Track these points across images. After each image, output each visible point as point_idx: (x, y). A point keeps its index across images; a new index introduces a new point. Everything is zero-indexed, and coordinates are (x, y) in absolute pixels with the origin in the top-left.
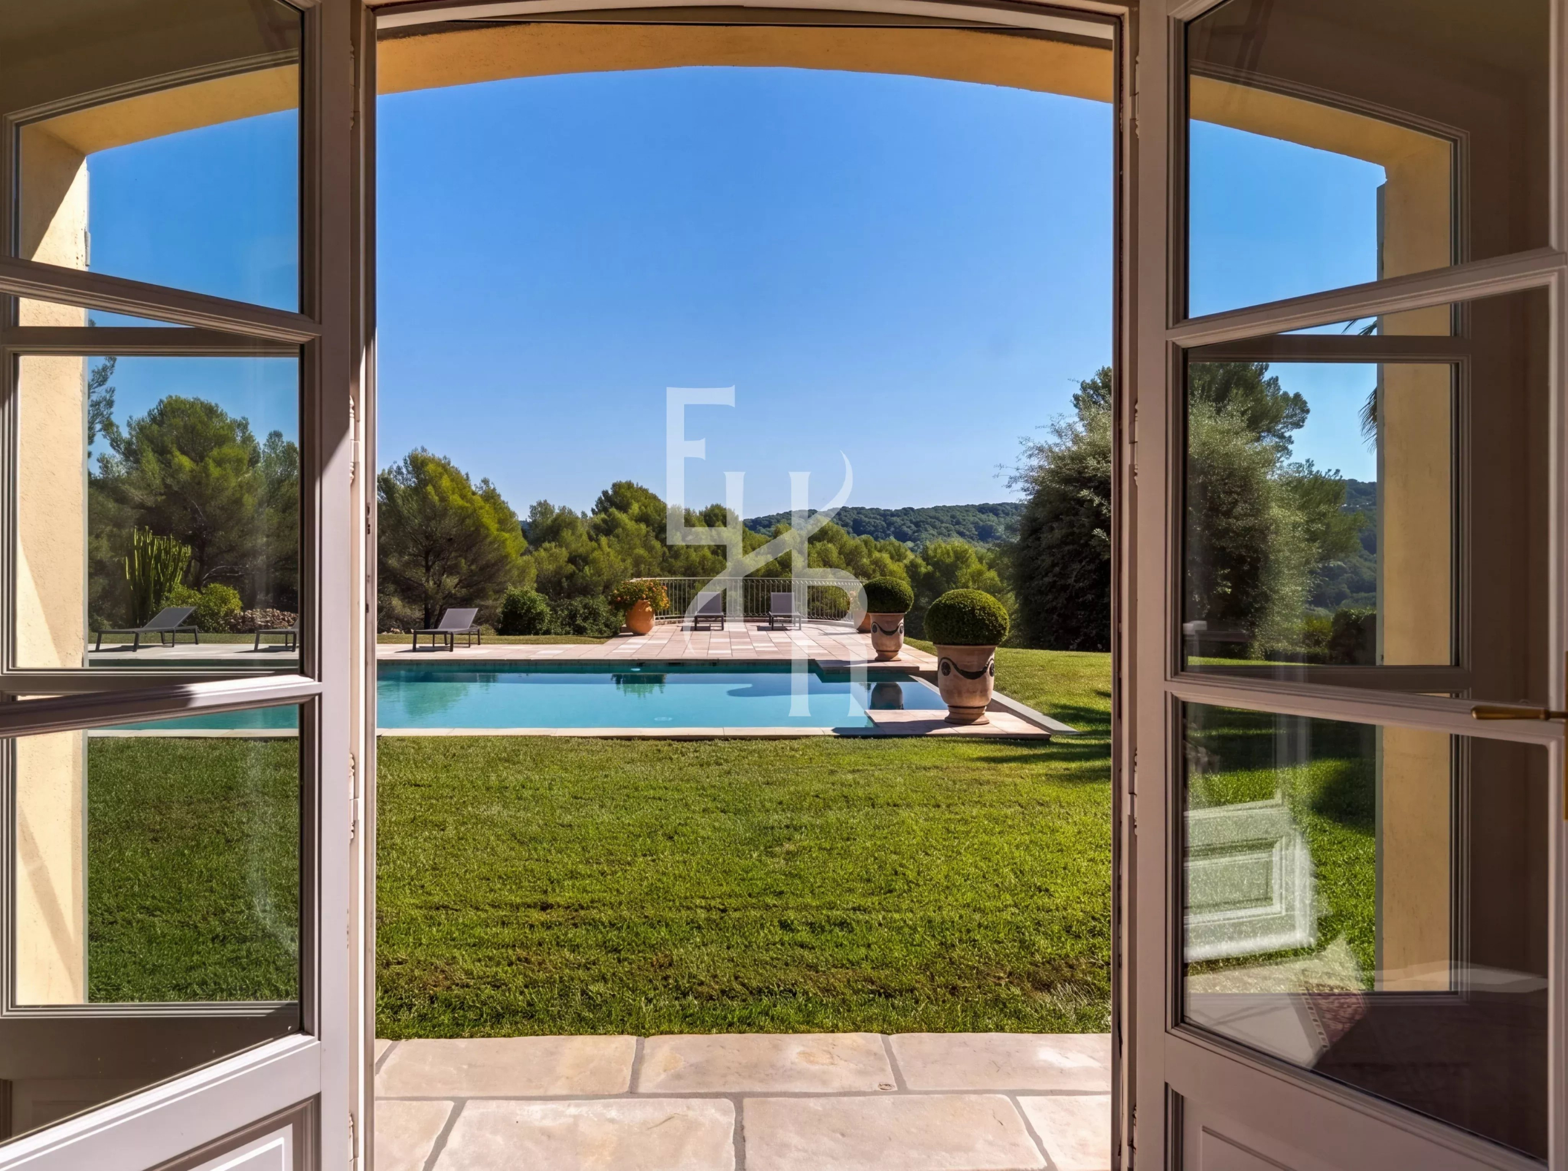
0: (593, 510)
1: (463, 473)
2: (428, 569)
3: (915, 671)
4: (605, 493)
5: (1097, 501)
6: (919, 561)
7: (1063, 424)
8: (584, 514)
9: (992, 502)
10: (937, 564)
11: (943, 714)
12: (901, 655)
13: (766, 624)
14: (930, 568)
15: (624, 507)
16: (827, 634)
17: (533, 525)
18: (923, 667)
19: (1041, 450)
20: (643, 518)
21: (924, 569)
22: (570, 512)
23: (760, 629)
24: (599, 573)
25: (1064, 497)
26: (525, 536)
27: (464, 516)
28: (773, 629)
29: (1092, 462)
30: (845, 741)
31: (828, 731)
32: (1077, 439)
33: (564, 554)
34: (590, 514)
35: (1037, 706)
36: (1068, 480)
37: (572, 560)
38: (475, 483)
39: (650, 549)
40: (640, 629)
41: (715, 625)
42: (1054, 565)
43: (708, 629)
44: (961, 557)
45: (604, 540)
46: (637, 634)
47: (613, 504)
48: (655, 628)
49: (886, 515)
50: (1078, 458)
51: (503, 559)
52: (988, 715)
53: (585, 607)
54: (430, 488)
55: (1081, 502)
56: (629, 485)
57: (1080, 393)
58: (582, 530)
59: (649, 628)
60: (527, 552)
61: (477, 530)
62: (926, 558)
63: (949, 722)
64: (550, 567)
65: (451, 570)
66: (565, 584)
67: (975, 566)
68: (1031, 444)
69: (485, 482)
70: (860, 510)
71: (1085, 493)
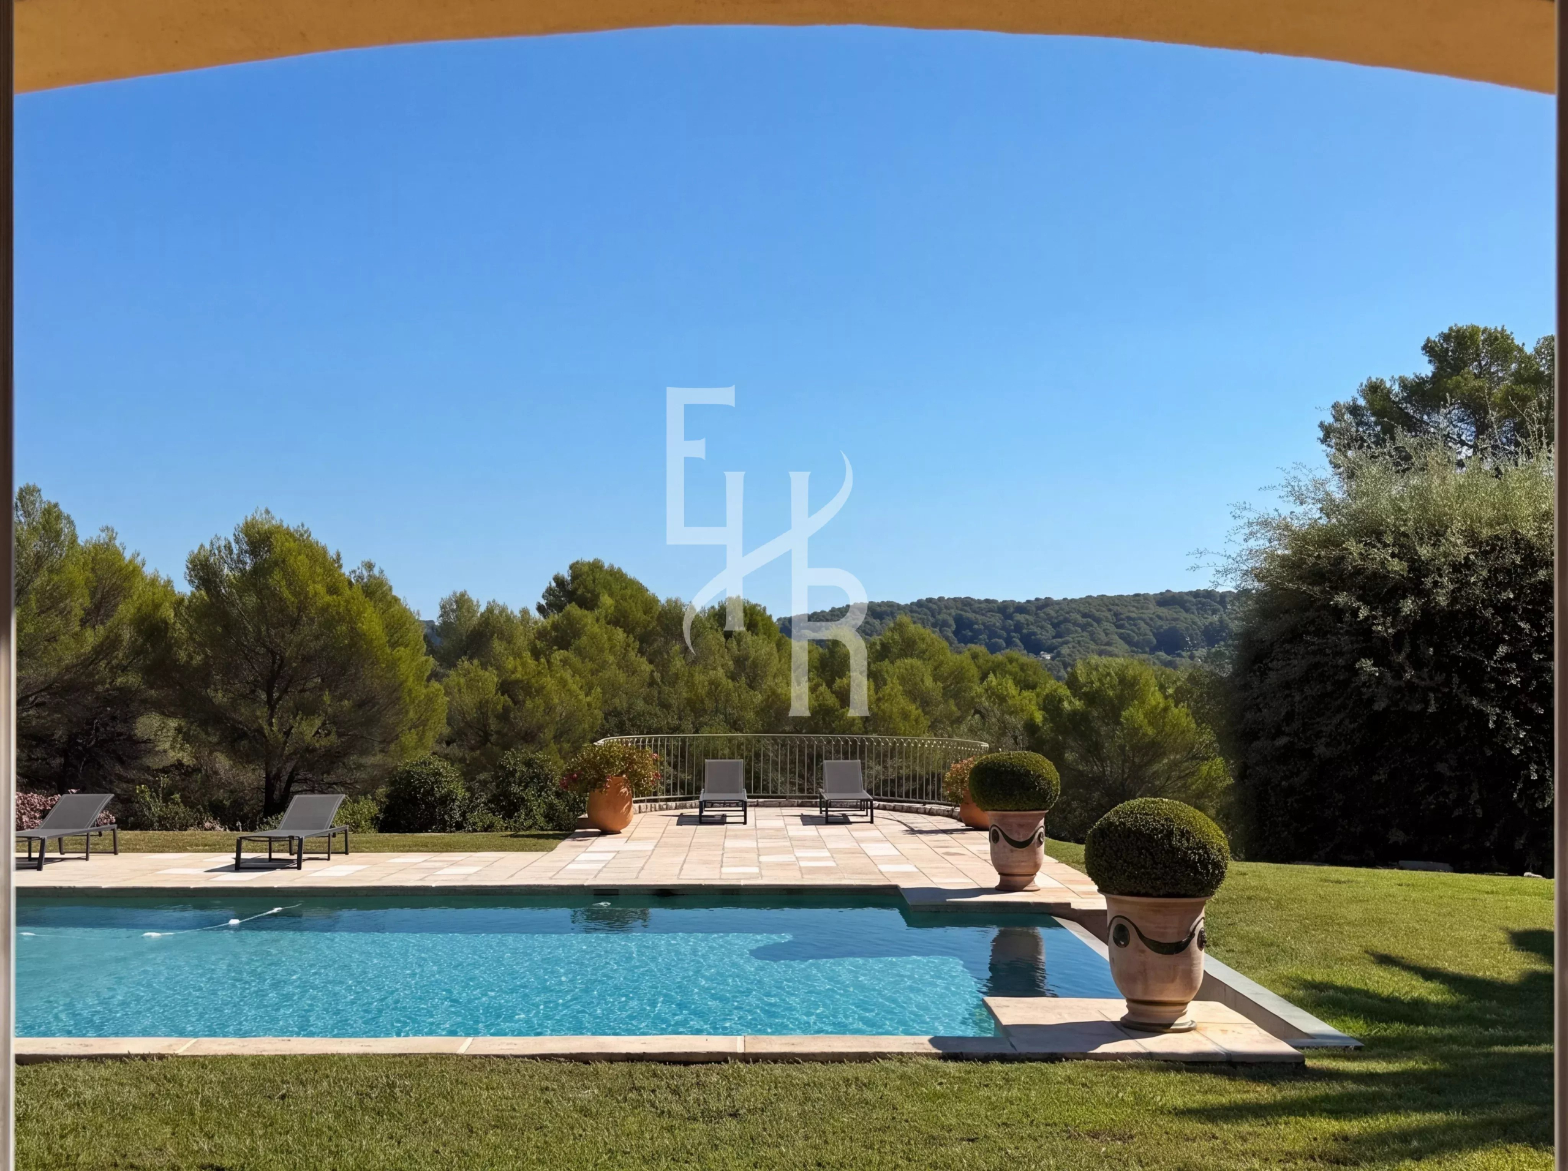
0: (540, 609)
1: (332, 553)
2: (271, 704)
3: (1065, 911)
4: (559, 581)
5: (1363, 613)
6: (1064, 691)
7: (1305, 481)
8: (525, 612)
9: (1176, 589)
10: (1091, 698)
11: (1116, 1009)
12: (1040, 880)
13: (815, 812)
14: (1078, 704)
15: (588, 603)
16: (912, 831)
17: (446, 629)
18: (1078, 904)
19: (1265, 524)
20: (619, 620)
21: (1071, 704)
22: (503, 610)
23: (807, 820)
24: (549, 709)
25: (1307, 603)
26: (431, 651)
27: (330, 620)
28: (828, 821)
29: (1354, 547)
30: (951, 1066)
31: (921, 1043)
32: (1330, 507)
33: (491, 678)
34: (535, 614)
35: (1271, 984)
36: (1317, 576)
37: (506, 687)
38: (350, 567)
39: (631, 670)
40: (611, 824)
41: (734, 815)
42: (1289, 717)
43: (722, 821)
44: (1129, 687)
45: (558, 655)
46: (605, 832)
47: (571, 596)
48: (635, 818)
49: (1006, 610)
50: (1329, 539)
51: (395, 692)
52: (1195, 1011)
53: (529, 764)
54: (277, 575)
55: (1338, 612)
56: (596, 566)
57: (1329, 420)
58: (521, 642)
59: (625, 823)
60: (435, 676)
61: (353, 644)
62: (1072, 683)
63: (1129, 1027)
64: (469, 700)
65: (308, 710)
66: (493, 724)
67: (1155, 698)
68: (1252, 516)
69: (370, 566)
70: (967, 603)
71: (1341, 599)
